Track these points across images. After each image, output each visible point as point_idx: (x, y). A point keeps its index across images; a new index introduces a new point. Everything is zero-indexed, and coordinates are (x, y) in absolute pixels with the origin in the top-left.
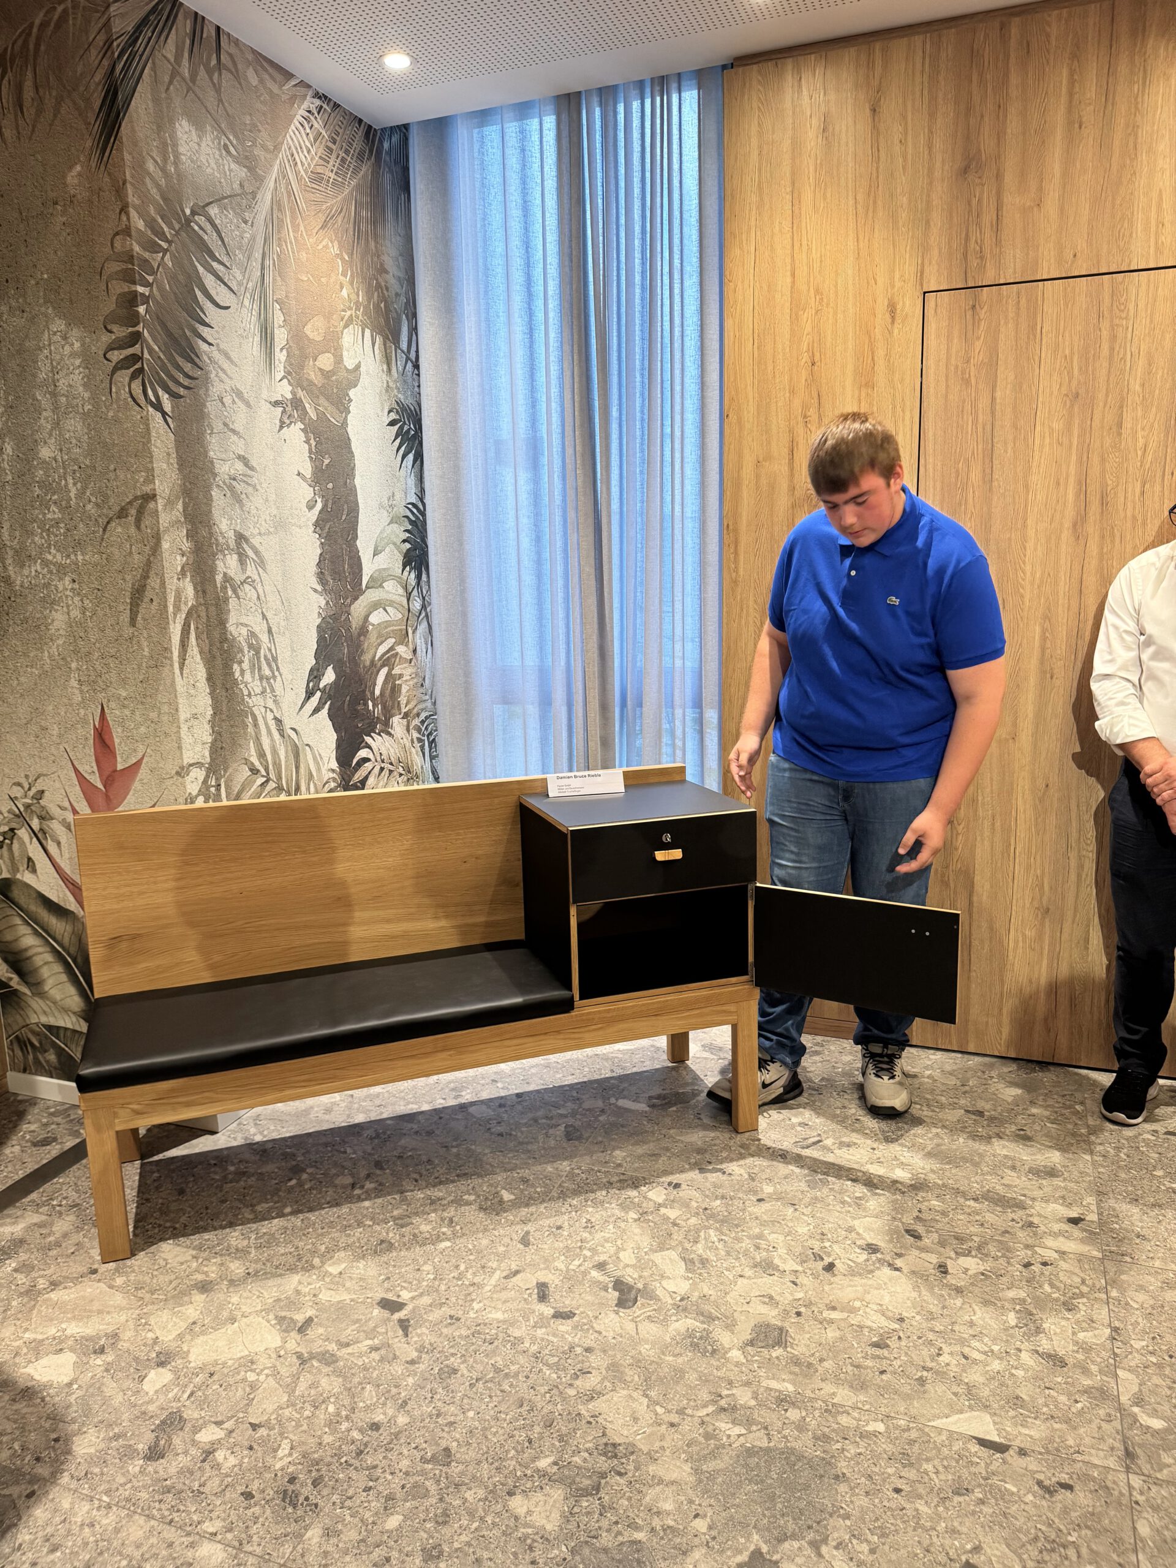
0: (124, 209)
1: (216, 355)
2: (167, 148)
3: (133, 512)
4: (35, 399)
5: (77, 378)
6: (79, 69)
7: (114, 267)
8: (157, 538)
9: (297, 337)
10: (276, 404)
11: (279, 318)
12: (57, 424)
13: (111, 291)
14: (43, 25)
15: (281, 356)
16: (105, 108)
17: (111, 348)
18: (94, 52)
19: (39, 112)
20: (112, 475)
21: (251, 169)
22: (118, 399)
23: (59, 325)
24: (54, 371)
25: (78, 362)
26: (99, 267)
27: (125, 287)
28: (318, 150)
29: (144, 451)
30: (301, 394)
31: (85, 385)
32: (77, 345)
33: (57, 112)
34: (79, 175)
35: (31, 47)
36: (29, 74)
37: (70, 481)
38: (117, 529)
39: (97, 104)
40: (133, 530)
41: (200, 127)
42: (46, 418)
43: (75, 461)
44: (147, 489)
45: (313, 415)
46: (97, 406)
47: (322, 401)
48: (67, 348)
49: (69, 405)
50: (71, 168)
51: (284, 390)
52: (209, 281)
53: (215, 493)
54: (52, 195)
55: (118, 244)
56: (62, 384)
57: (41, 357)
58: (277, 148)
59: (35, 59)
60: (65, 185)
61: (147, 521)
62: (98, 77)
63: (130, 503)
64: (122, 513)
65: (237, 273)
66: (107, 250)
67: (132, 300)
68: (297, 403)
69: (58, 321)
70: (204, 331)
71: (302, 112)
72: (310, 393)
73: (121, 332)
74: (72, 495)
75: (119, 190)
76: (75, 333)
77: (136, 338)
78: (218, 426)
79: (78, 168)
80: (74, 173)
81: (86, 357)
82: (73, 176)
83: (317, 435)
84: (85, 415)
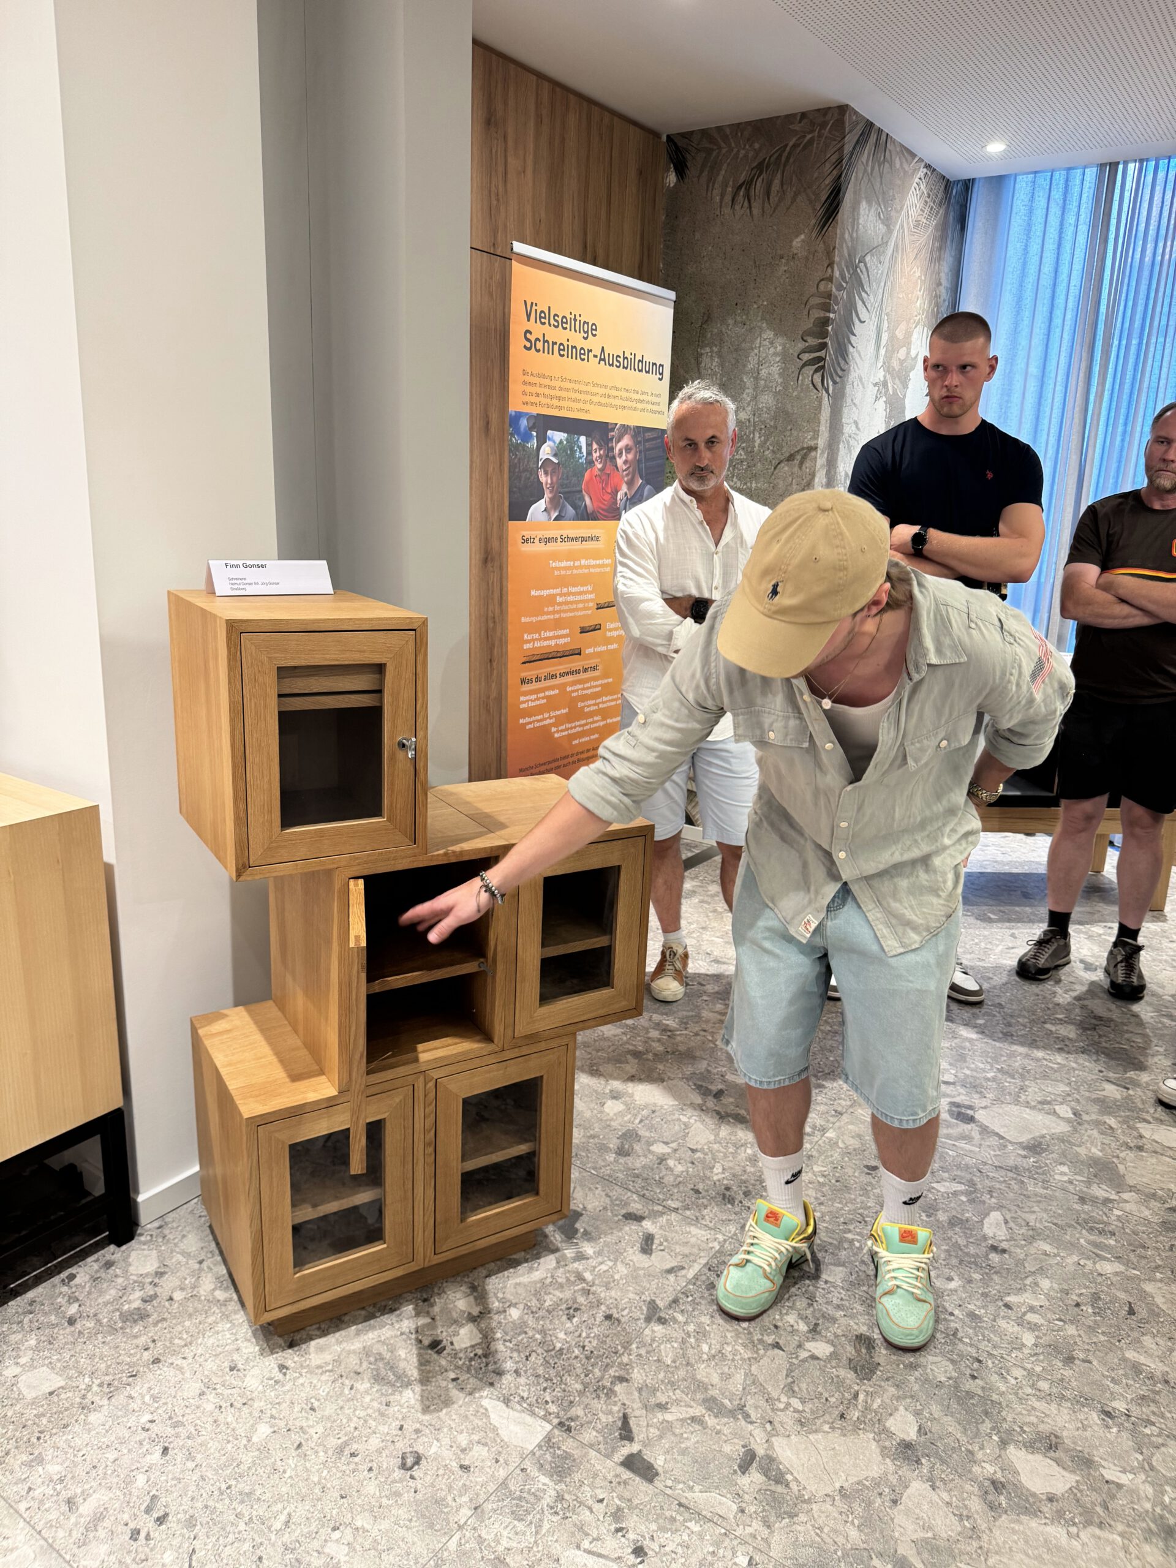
0: (831, 265)
1: (856, 354)
2: (855, 220)
3: (799, 457)
4: (742, 380)
5: (775, 370)
6: (816, 175)
7: (817, 300)
8: (813, 475)
9: (892, 337)
10: (876, 385)
11: (886, 325)
12: (755, 398)
13: (812, 316)
14: (795, 146)
15: (883, 351)
16: (829, 201)
17: (804, 351)
18: (828, 165)
19: (781, 199)
20: (788, 433)
21: (888, 226)
22: (803, 384)
23: (769, 334)
24: (760, 363)
25: (778, 359)
26: (805, 299)
27: (822, 314)
28: (920, 205)
29: (815, 419)
30: (888, 376)
31: (780, 374)
32: (779, 348)
33: (794, 200)
34: (803, 241)
35: (783, 159)
36: (779, 176)
37: (757, 435)
38: (785, 468)
39: (823, 199)
40: (796, 469)
41: (869, 203)
42: (748, 394)
43: (763, 422)
44: (812, 443)
45: (891, 392)
46: (786, 388)
47: (897, 381)
48: (772, 350)
49: (766, 386)
50: (797, 236)
51: (881, 375)
52: (859, 304)
53: (841, 446)
54: (779, 252)
55: (822, 286)
56: (764, 372)
57: (752, 354)
58: (902, 208)
59: (785, 166)
60: (791, 247)
61: (808, 464)
62: (827, 182)
63: (798, 452)
64: (791, 458)
65: (871, 297)
66: (814, 290)
67: (826, 321)
68: (885, 384)
69: (768, 332)
70: (852, 338)
71: (917, 180)
72: (892, 376)
73: (812, 341)
74: (756, 445)
75: (829, 253)
76: (780, 340)
77: (823, 346)
78: (849, 400)
79: (803, 237)
80: (798, 240)
81: (785, 357)
82: (797, 242)
83: (891, 405)
84: (776, 393)
